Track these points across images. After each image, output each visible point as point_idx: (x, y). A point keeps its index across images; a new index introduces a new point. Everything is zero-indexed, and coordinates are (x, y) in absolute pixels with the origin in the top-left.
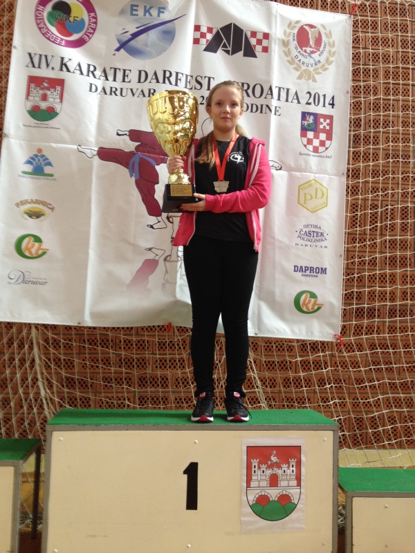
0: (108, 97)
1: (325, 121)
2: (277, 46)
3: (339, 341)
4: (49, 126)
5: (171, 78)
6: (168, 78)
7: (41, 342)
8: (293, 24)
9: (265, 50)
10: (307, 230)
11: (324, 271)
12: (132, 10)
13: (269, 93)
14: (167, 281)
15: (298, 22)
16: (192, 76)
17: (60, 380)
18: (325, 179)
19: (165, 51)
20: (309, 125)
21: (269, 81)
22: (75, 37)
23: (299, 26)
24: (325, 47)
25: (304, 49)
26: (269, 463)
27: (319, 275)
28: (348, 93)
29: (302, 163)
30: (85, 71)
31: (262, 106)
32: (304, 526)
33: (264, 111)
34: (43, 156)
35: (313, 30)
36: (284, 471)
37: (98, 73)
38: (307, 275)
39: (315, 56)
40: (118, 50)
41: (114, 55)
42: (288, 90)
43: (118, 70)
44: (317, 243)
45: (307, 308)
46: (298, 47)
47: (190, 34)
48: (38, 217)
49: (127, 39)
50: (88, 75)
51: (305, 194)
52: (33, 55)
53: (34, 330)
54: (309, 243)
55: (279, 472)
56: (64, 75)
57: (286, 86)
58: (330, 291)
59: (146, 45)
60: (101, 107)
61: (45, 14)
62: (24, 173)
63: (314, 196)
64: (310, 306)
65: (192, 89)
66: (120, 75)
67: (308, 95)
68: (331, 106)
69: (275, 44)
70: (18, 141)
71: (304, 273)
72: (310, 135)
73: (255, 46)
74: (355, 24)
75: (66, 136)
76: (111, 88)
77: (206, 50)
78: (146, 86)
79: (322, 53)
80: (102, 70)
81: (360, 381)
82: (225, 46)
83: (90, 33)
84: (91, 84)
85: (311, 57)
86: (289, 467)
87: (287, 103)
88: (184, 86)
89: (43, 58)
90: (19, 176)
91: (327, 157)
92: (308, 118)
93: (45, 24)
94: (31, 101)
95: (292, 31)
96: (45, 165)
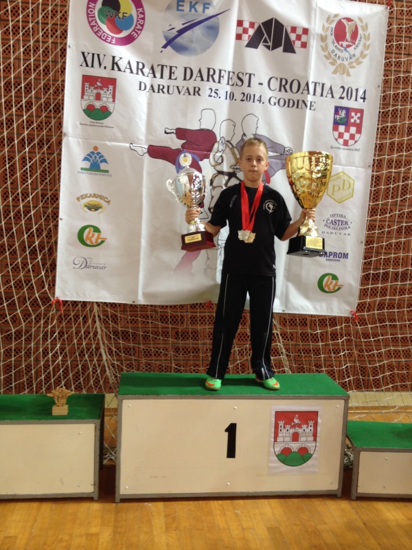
0: (156, 94)
1: (356, 115)
2: (315, 41)
3: (354, 316)
4: (104, 125)
5: (214, 76)
6: (212, 76)
7: (102, 316)
8: (331, 19)
9: (304, 45)
10: (333, 219)
11: (346, 256)
12: (178, 5)
13: (306, 88)
14: (208, 267)
15: (336, 16)
16: (234, 73)
17: (118, 347)
18: (352, 171)
19: (209, 47)
20: (341, 119)
21: (306, 77)
22: (124, 34)
23: (337, 20)
24: (360, 41)
25: (340, 43)
27: (341, 259)
28: (379, 87)
30: (134, 69)
31: (298, 101)
32: (317, 470)
33: (300, 106)
34: (99, 153)
35: (350, 23)
36: (304, 430)
37: (146, 70)
38: (331, 260)
39: (351, 50)
40: (165, 47)
41: (161, 52)
42: (323, 85)
43: (165, 67)
44: (342, 231)
45: (329, 288)
46: (335, 42)
47: (233, 29)
48: (96, 210)
49: (173, 36)
50: (137, 74)
51: (334, 186)
52: (86, 54)
54: (334, 231)
55: (300, 431)
56: (115, 74)
57: (321, 82)
58: (350, 273)
59: (192, 41)
60: (150, 105)
61: (96, 12)
62: (82, 169)
63: (341, 188)
65: (233, 85)
66: (166, 72)
67: (342, 89)
68: (362, 100)
69: (314, 39)
70: (76, 140)
71: (328, 258)
72: (342, 128)
73: (294, 42)
74: (391, 13)
75: (119, 135)
76: (159, 85)
77: (248, 46)
78: (191, 84)
79: (357, 46)
80: (150, 67)
82: (265, 41)
83: (139, 30)
84: (141, 83)
85: (347, 51)
86: (307, 427)
87: (322, 98)
88: (226, 83)
89: (96, 57)
90: (79, 172)
91: (356, 150)
92: (340, 112)
93: (96, 22)
94: (86, 100)
95: (331, 25)
96: (102, 161)
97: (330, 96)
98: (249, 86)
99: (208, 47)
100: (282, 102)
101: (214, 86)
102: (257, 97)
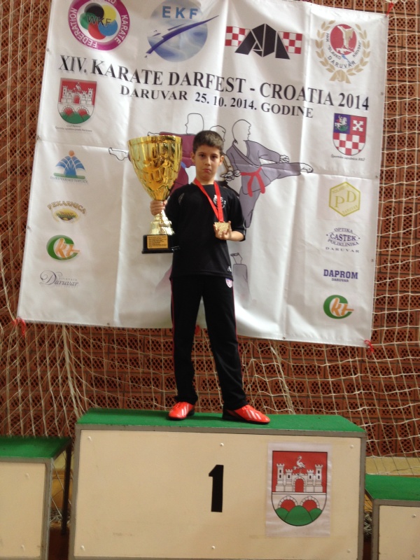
0: (140, 99)
1: (358, 123)
2: (310, 47)
3: (369, 347)
4: (81, 128)
5: (202, 81)
6: (200, 80)
7: (71, 342)
8: (327, 25)
9: (298, 51)
10: (338, 233)
11: (355, 275)
12: (164, 12)
13: (302, 94)
15: (332, 22)
16: (223, 78)
17: (89, 380)
18: (357, 182)
20: (342, 127)
21: (302, 82)
22: (107, 40)
23: (333, 26)
24: (359, 48)
25: (338, 49)
26: (295, 468)
27: (350, 279)
28: (382, 94)
29: (334, 165)
30: (117, 73)
31: (294, 107)
32: (329, 533)
33: (295, 113)
34: (75, 158)
35: (347, 30)
36: (310, 477)
37: (130, 76)
38: (338, 280)
39: (349, 57)
40: (150, 52)
41: (146, 57)
42: (321, 91)
43: (149, 73)
44: (348, 247)
45: (337, 313)
46: (332, 48)
47: (222, 35)
48: (69, 219)
49: (158, 41)
50: (120, 78)
51: (337, 197)
52: (66, 58)
53: (64, 330)
54: (339, 247)
55: (305, 478)
56: (96, 77)
57: (319, 88)
58: (361, 296)
59: (178, 47)
60: (132, 110)
61: (79, 17)
62: (57, 175)
63: (346, 199)
64: (340, 311)
65: (222, 91)
66: (151, 78)
67: (341, 96)
68: (365, 108)
69: (308, 45)
70: (50, 144)
71: (334, 278)
72: (343, 137)
73: (287, 47)
74: (391, 23)
75: (98, 139)
76: (143, 90)
77: (238, 51)
78: (177, 89)
79: (356, 53)
80: (134, 72)
81: (390, 387)
82: (257, 47)
83: (122, 35)
84: (123, 87)
85: (345, 58)
86: (314, 473)
87: (320, 105)
88: (215, 88)
89: (76, 60)
90: (52, 178)
91: (360, 159)
92: (340, 119)
93: (78, 27)
94: (64, 104)
95: (326, 32)
96: (78, 167)
97: (329, 103)
98: (240, 91)
99: (196, 52)
100: (276, 109)
101: (202, 90)
102: (249, 103)
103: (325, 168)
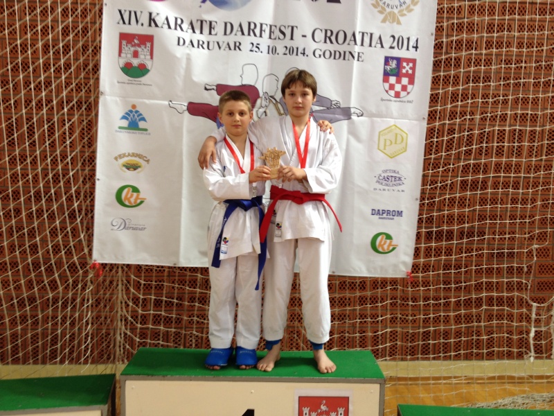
0: (196, 50)
1: (408, 65)
3: (409, 277)
4: (142, 83)
5: (256, 31)
6: (253, 30)
10: (386, 175)
11: (400, 214)
13: (353, 39)
16: (276, 26)
18: (405, 124)
19: (249, 1)
20: (391, 70)
21: (353, 27)
27: (395, 217)
28: (432, 34)
29: (384, 109)
30: (172, 24)
31: (345, 52)
33: (346, 58)
34: (137, 112)
37: (185, 26)
38: (384, 218)
40: (204, 2)
41: (200, 6)
42: (371, 34)
43: (204, 22)
44: (395, 188)
45: (383, 249)
48: (135, 169)
50: (176, 29)
51: (385, 140)
52: (123, 12)
54: (386, 188)
56: (152, 30)
57: (369, 31)
58: (404, 233)
60: (189, 61)
62: (120, 128)
64: (386, 247)
65: (275, 39)
66: (206, 27)
67: (392, 39)
68: (415, 49)
70: (114, 98)
71: (381, 216)
72: (393, 80)
75: (158, 92)
76: (199, 41)
78: (231, 39)
80: (189, 22)
84: (179, 38)
87: (370, 48)
88: (268, 37)
89: (133, 14)
90: (117, 131)
91: (408, 102)
92: (391, 62)
94: (123, 58)
96: (140, 120)
98: (292, 39)
100: (327, 54)
101: (256, 40)
102: (300, 50)
103: (374, 112)
